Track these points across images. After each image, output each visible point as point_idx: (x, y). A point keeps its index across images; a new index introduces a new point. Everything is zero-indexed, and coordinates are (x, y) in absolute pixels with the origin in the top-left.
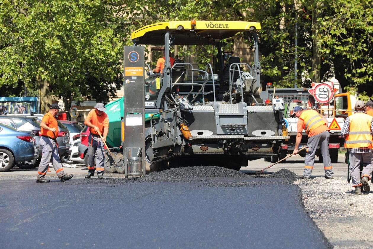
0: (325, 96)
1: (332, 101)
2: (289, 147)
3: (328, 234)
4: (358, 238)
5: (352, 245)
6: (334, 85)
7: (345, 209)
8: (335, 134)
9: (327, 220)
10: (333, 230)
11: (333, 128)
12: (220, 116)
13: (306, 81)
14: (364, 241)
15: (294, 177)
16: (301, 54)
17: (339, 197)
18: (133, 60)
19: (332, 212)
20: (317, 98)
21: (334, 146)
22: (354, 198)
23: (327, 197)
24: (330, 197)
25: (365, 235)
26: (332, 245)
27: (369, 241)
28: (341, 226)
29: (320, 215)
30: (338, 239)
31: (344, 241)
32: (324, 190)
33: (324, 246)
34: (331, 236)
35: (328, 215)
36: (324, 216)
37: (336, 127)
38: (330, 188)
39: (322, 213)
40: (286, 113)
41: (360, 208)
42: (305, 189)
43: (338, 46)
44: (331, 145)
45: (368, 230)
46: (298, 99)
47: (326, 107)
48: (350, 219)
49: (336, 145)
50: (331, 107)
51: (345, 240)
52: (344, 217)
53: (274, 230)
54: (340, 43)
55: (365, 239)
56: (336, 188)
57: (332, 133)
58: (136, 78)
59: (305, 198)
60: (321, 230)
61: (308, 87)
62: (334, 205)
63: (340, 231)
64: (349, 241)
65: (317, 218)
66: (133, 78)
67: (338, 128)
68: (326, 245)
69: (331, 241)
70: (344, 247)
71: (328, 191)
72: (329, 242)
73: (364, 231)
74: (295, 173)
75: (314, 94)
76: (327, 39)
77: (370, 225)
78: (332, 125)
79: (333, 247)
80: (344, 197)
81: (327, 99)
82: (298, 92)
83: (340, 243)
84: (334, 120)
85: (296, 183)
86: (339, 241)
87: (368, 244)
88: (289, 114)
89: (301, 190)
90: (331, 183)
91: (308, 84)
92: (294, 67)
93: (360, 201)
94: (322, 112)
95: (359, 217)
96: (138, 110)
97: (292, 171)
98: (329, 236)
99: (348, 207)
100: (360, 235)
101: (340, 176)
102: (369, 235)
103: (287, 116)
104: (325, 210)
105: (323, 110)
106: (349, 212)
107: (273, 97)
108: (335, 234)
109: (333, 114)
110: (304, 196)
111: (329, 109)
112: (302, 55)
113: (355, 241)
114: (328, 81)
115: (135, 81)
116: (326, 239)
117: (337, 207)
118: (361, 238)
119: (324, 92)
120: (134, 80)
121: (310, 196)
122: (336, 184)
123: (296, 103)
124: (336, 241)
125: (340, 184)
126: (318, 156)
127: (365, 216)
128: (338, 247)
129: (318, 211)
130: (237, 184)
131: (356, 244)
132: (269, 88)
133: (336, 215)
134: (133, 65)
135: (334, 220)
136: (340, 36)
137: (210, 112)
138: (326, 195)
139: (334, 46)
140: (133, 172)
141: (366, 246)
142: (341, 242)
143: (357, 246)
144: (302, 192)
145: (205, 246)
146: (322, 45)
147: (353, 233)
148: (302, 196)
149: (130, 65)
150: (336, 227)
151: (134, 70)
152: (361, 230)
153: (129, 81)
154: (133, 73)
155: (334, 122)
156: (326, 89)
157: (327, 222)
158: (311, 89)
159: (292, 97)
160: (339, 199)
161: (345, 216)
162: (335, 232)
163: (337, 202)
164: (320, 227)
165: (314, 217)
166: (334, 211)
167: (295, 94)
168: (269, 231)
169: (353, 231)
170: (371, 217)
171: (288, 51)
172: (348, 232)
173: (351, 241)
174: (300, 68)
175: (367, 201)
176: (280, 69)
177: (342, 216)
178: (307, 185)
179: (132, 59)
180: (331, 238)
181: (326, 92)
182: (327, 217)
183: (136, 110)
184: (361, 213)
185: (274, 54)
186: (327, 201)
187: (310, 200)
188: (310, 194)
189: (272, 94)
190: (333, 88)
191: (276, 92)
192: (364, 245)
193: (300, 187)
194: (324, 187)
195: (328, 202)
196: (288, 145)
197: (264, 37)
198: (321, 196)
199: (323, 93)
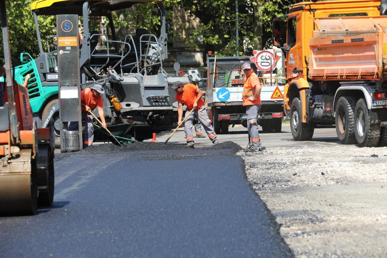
0: (268, 64)
1: (274, 69)
2: (231, 117)
3: (270, 205)
4: (301, 208)
5: (295, 216)
6: (276, 52)
7: (288, 179)
8: (278, 103)
9: (269, 191)
10: (276, 201)
11: (276, 97)
12: (145, 87)
13: (248, 48)
14: (307, 211)
15: (237, 148)
16: (242, 20)
17: (282, 167)
18: (67, 29)
19: (275, 182)
20: (259, 66)
21: (277, 115)
22: (298, 168)
23: (270, 168)
24: (273, 168)
25: (308, 205)
26: (274, 216)
27: (312, 211)
28: (284, 196)
29: (263, 186)
30: (281, 209)
31: (287, 212)
32: (267, 161)
33: (266, 217)
34: (274, 207)
35: (271, 185)
36: (267, 186)
37: (279, 96)
38: (274, 159)
39: (265, 184)
40: (228, 83)
41: (303, 178)
42: (248, 160)
43: (279, 13)
44: (275, 115)
45: (311, 200)
46: (239, 68)
47: (269, 75)
48: (293, 189)
49: (279, 114)
50: (274, 75)
51: (287, 210)
52: (287, 188)
53: (216, 202)
54: (281, 10)
55: (308, 209)
56: (279, 159)
57: (275, 102)
58: (70, 48)
59: (248, 169)
60: (264, 201)
61: (250, 55)
62: (277, 176)
63: (283, 201)
64: (292, 211)
65: (259, 189)
66: (67, 48)
67: (281, 96)
68: (269, 217)
69: (273, 212)
70: (287, 217)
71: (272, 161)
72: (271, 213)
73: (307, 200)
74: (238, 144)
75: (255, 62)
76: (268, 6)
77: (313, 195)
78: (275, 94)
79: (276, 218)
80: (287, 167)
81: (270, 67)
82: (239, 60)
83: (282, 214)
84: (277, 88)
85: (238, 154)
86: (281, 212)
87: (311, 214)
88: (231, 83)
89: (243, 161)
90: (274, 154)
91: (250, 52)
92: (235, 35)
93: (304, 171)
94: (264, 80)
95: (302, 187)
96: (73, 82)
97: (235, 142)
98: (272, 207)
99: (291, 178)
100: (303, 205)
101: (284, 146)
102: (312, 204)
103: (228, 86)
104: (268, 181)
105: (265, 79)
106: (293, 182)
107: (214, 65)
108: (277, 204)
109: (275, 82)
110: (247, 168)
111: (271, 77)
112: (243, 22)
113: (298, 211)
114: (270, 48)
115: (69, 52)
116: (268, 210)
117: (281, 178)
118: (304, 208)
119: (267, 59)
120: (68, 50)
121: (253, 167)
122: (280, 154)
123: (237, 72)
124: (279, 211)
125: (284, 154)
126: (261, 126)
127: (308, 186)
128: (281, 217)
129: (261, 182)
130: (178, 157)
131: (299, 214)
132: (210, 56)
133: (279, 185)
134: (66, 35)
135: (277, 191)
136: (281, 3)
137: (135, 83)
138: (269, 165)
139: (275, 13)
140: (70, 147)
141: (309, 216)
142: (283, 212)
143: (300, 216)
144: (245, 163)
145: (144, 221)
146: (264, 13)
147: (296, 203)
148: (245, 167)
149: (64, 35)
150: (279, 197)
151: (68, 40)
152: (304, 200)
153: (63, 52)
154: (67, 43)
155: (277, 91)
156: (269, 56)
157: (270, 193)
158: (253, 57)
159: (234, 65)
160: (282, 169)
161: (289, 186)
162: (278, 203)
163: (281, 172)
164: (262, 198)
165: (257, 188)
166: (277, 181)
167: (236, 63)
168: (210, 204)
169: (296, 201)
170: (314, 187)
171: (228, 18)
172: (291, 203)
173: (294, 211)
174: (241, 36)
175: (311, 171)
176: (221, 37)
177: (286, 187)
178: (249, 156)
179: (65, 28)
180: (274, 209)
181: (269, 59)
182: (270, 188)
183: (71, 82)
184: (305, 183)
185: (215, 22)
186: (270, 171)
187: (253, 171)
188: (253, 165)
189: (213, 63)
190: (276, 56)
191: (217, 60)
192: (306, 215)
193: (243, 158)
194: (268, 157)
195: (271, 173)
196: (231, 115)
197: (204, 5)
198: (264, 166)
199: (265, 61)
